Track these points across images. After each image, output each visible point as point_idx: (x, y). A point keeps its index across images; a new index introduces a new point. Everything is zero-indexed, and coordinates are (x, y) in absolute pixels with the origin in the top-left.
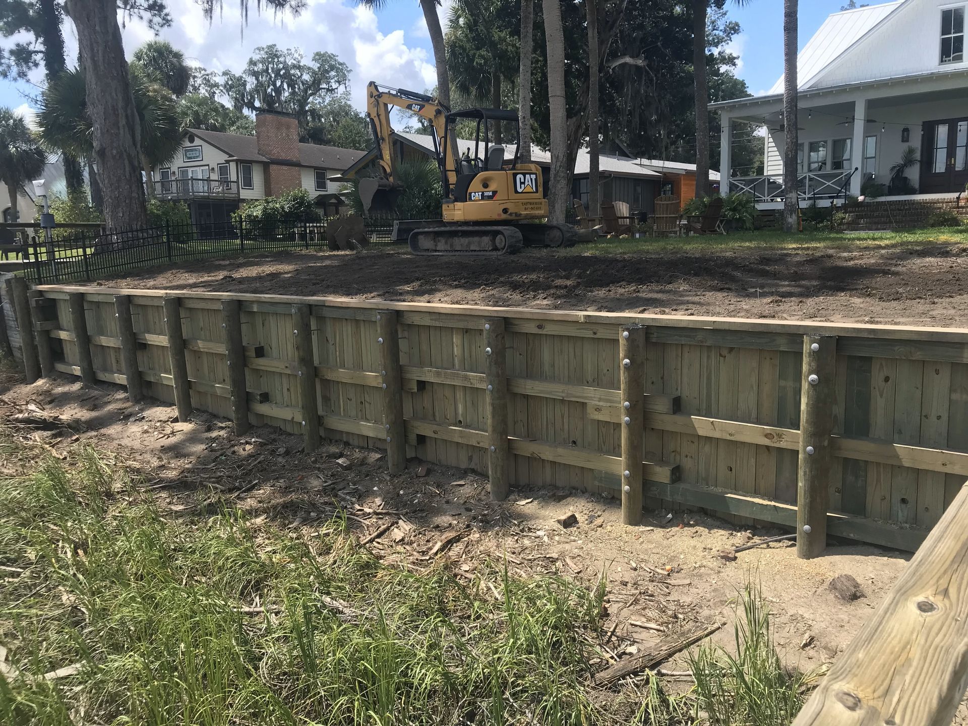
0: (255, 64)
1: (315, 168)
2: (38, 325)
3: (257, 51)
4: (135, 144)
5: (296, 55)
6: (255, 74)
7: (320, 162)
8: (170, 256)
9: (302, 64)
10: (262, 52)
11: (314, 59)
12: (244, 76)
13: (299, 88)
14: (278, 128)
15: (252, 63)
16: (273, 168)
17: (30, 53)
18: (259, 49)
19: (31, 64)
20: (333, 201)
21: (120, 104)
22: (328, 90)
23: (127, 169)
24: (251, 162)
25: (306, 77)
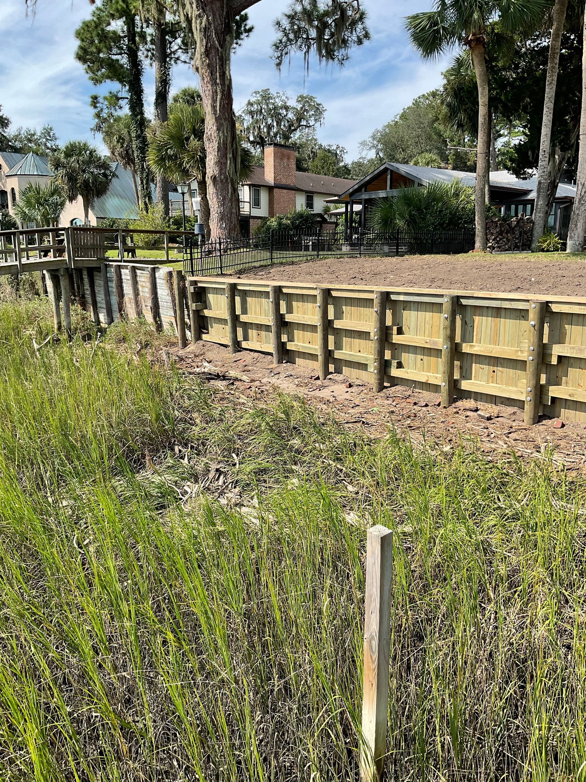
0: (252, 105)
1: (306, 192)
2: (193, 306)
3: (254, 95)
4: (236, 172)
5: (284, 98)
6: (251, 113)
7: (310, 186)
8: (272, 259)
9: (288, 104)
10: (258, 95)
11: (298, 101)
12: (243, 115)
13: (284, 125)
14: (281, 159)
15: (250, 104)
16: (276, 190)
17: (118, 99)
18: (255, 92)
19: (117, 107)
20: (318, 219)
21: (229, 139)
22: (306, 126)
23: (230, 191)
24: (260, 186)
25: (291, 116)
